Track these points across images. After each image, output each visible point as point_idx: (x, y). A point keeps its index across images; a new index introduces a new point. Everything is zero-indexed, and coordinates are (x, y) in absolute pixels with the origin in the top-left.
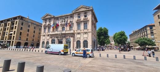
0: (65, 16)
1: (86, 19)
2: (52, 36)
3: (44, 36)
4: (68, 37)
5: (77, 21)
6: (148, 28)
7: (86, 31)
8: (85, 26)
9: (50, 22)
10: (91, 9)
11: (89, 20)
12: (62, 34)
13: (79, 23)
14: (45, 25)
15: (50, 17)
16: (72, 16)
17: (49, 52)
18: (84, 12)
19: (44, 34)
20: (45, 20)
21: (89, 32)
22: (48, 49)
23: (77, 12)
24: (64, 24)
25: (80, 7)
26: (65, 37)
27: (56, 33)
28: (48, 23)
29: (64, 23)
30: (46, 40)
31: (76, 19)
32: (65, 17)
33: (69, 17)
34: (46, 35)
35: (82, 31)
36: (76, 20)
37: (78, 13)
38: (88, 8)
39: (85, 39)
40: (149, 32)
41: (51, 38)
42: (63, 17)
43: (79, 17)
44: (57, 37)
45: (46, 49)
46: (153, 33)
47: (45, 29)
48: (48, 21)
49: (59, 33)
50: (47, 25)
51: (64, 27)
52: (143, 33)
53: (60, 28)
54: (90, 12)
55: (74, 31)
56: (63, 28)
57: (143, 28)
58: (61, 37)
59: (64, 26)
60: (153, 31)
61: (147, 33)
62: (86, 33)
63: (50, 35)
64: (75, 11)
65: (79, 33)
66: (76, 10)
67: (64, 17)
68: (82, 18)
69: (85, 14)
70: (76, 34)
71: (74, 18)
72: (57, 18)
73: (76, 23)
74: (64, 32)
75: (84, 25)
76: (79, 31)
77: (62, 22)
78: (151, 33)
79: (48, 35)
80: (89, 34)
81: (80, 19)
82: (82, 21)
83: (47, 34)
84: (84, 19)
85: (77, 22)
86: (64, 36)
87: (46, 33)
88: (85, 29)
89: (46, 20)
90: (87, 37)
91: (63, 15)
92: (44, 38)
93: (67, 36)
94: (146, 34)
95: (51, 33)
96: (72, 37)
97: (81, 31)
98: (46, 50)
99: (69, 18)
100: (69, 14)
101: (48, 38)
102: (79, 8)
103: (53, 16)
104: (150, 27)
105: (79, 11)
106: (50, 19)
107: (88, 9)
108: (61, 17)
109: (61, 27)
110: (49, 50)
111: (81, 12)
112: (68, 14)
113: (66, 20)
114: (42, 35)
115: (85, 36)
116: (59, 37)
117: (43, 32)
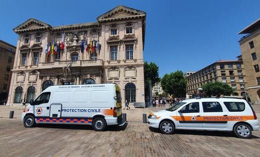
0: (79, 28)
1: (131, 38)
2: (43, 73)
3: (22, 73)
4: (89, 76)
5: (110, 40)
6: (218, 67)
7: (130, 62)
8: (127, 53)
9: (38, 39)
10: (142, 15)
11: (136, 40)
12: (71, 68)
13: (113, 45)
14: (23, 47)
15: (38, 27)
16: (96, 29)
17: (45, 118)
18: (125, 22)
19: (23, 68)
20: (25, 34)
21: (138, 66)
22: (37, 107)
23: (110, 19)
24: (77, 46)
25: (117, 10)
26: (79, 76)
27: (56, 65)
28: (32, 42)
29: (76, 44)
30: (26, 82)
31: (105, 35)
32: (78, 30)
33: (89, 30)
34: (27, 71)
35: (122, 63)
36: (107, 38)
37: (111, 23)
38: (135, 12)
39: (130, 81)
40: (219, 73)
41: (41, 78)
42: (72, 31)
43: (114, 32)
44: (58, 77)
45: (29, 106)
46: (225, 74)
47: (24, 56)
48: (33, 37)
49: (63, 65)
50: (30, 47)
51: (77, 54)
52: (209, 76)
53: (66, 56)
54: (140, 22)
55: (103, 63)
56: (74, 57)
57: (209, 67)
58: (68, 76)
59: (76, 50)
60: (224, 71)
61: (215, 75)
62: (130, 67)
63: (39, 70)
64: (106, 18)
65: (114, 68)
66: (107, 15)
67: (76, 31)
68: (122, 34)
69: (128, 25)
70: (106, 70)
71: (103, 33)
72: (58, 33)
73: (106, 46)
74: (77, 64)
75: (126, 49)
76: (114, 63)
77: (72, 41)
78: (222, 74)
79: (34, 72)
80: (138, 69)
81: (115, 35)
82: (121, 42)
83: (29, 68)
84: (126, 37)
85: (108, 43)
86: (77, 73)
87: (27, 67)
88: (127, 58)
89: (27, 35)
90: (134, 75)
91: (75, 26)
92: (21, 78)
93: (86, 75)
94: (213, 77)
95: (41, 67)
96: (97, 75)
97: (119, 62)
98: (30, 109)
99: (88, 33)
100: (89, 24)
101: (33, 78)
102: (114, 12)
103: (47, 27)
104: (220, 65)
105: (114, 19)
106: (39, 34)
107: (136, 14)
108: (69, 31)
109: (69, 54)
110: (44, 110)
111: (119, 20)
112: (86, 25)
113: (82, 37)
114: (15, 72)
115: (130, 73)
116: (63, 76)
117: (18, 65)
